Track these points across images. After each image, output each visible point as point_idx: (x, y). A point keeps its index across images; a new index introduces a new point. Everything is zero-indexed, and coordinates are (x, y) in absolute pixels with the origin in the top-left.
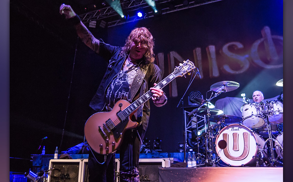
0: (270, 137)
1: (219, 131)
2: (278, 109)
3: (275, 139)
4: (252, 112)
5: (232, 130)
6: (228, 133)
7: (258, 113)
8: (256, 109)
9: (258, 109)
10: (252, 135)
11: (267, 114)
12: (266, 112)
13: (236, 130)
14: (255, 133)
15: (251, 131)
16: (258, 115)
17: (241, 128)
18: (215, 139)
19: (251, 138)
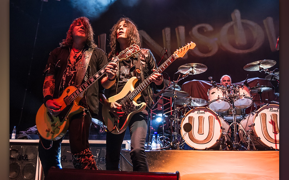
1: (185, 114)
2: (244, 93)
3: (239, 123)
4: (219, 96)
5: (198, 113)
6: (194, 117)
7: (225, 97)
8: (222, 93)
9: (224, 93)
10: (217, 119)
11: (233, 98)
12: (232, 96)
13: (202, 113)
14: (220, 117)
15: (216, 115)
16: (224, 99)
17: (206, 112)
18: (180, 123)
19: (216, 121)
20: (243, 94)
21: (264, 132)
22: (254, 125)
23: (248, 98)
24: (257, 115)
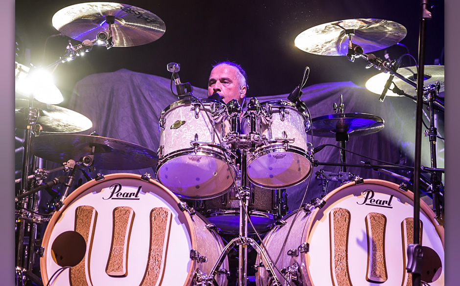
0: (241, 234)
1: (64, 197)
2: (285, 133)
4: (196, 136)
5: (115, 196)
6: (96, 208)
7: (217, 142)
8: (210, 126)
9: (217, 126)
10: (182, 220)
11: (245, 147)
12: (244, 140)
13: (127, 196)
14: (191, 215)
15: (179, 205)
16: (215, 149)
17: (145, 192)
18: (42, 227)
19: (178, 230)
20: (280, 136)
21: (337, 276)
22: (307, 248)
23: (298, 151)
24: (319, 216)
